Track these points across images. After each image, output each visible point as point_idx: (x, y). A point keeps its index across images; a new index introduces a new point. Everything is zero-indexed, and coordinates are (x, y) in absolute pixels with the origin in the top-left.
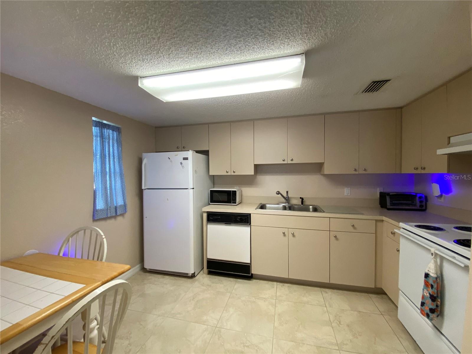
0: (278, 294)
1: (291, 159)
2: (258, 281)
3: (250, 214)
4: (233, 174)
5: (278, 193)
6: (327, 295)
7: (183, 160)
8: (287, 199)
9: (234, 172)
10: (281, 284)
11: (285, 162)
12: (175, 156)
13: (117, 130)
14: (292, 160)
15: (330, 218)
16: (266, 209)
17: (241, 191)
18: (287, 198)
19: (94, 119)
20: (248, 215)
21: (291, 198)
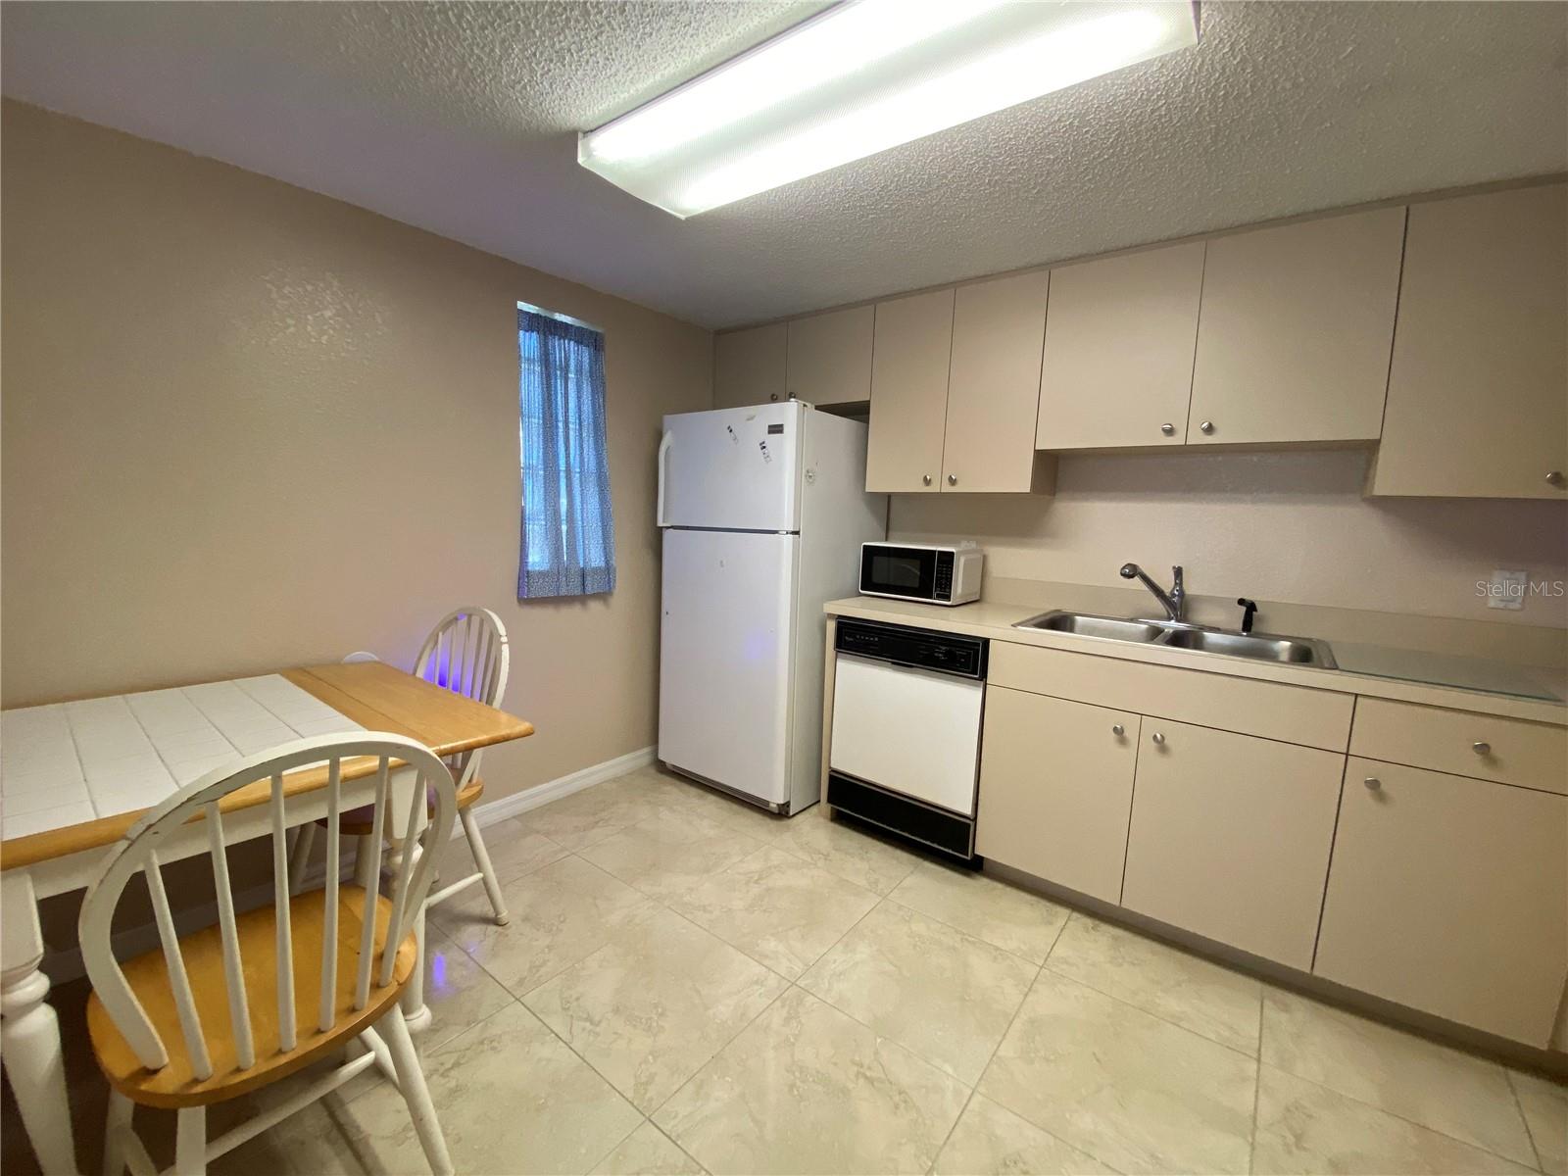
0: (1059, 951)
1: (1205, 425)
2: (1000, 886)
3: (986, 642)
4: (947, 488)
5: (1131, 572)
6: (1284, 1017)
7: (769, 432)
8: (1177, 604)
9: (952, 482)
10: (1089, 922)
11: (1176, 440)
12: (748, 420)
13: (592, 341)
14: (1210, 430)
15: (1357, 695)
16: (1071, 630)
17: (985, 558)
18: (1174, 595)
19: (522, 305)
20: (978, 645)
21: (1197, 598)
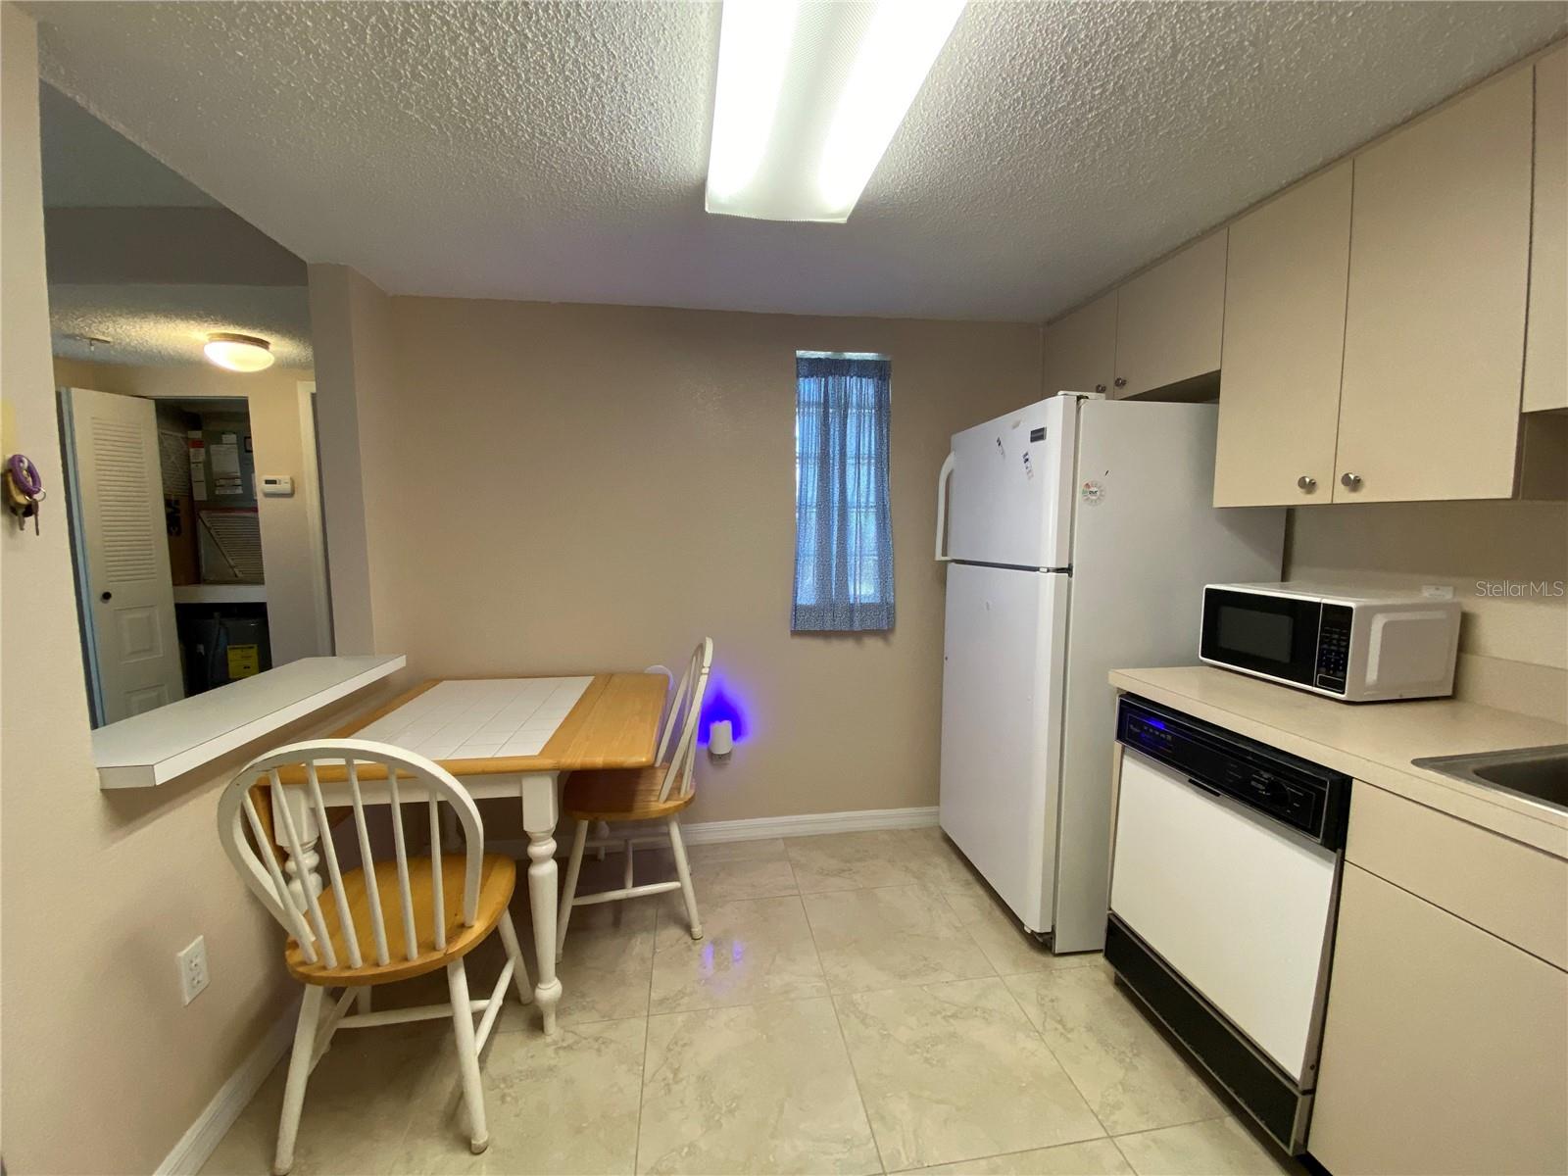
3: (1343, 779)
4: (1344, 496)
7: (1032, 441)
12: (1014, 427)
13: (878, 371)
19: (800, 353)
20: (1324, 783)
